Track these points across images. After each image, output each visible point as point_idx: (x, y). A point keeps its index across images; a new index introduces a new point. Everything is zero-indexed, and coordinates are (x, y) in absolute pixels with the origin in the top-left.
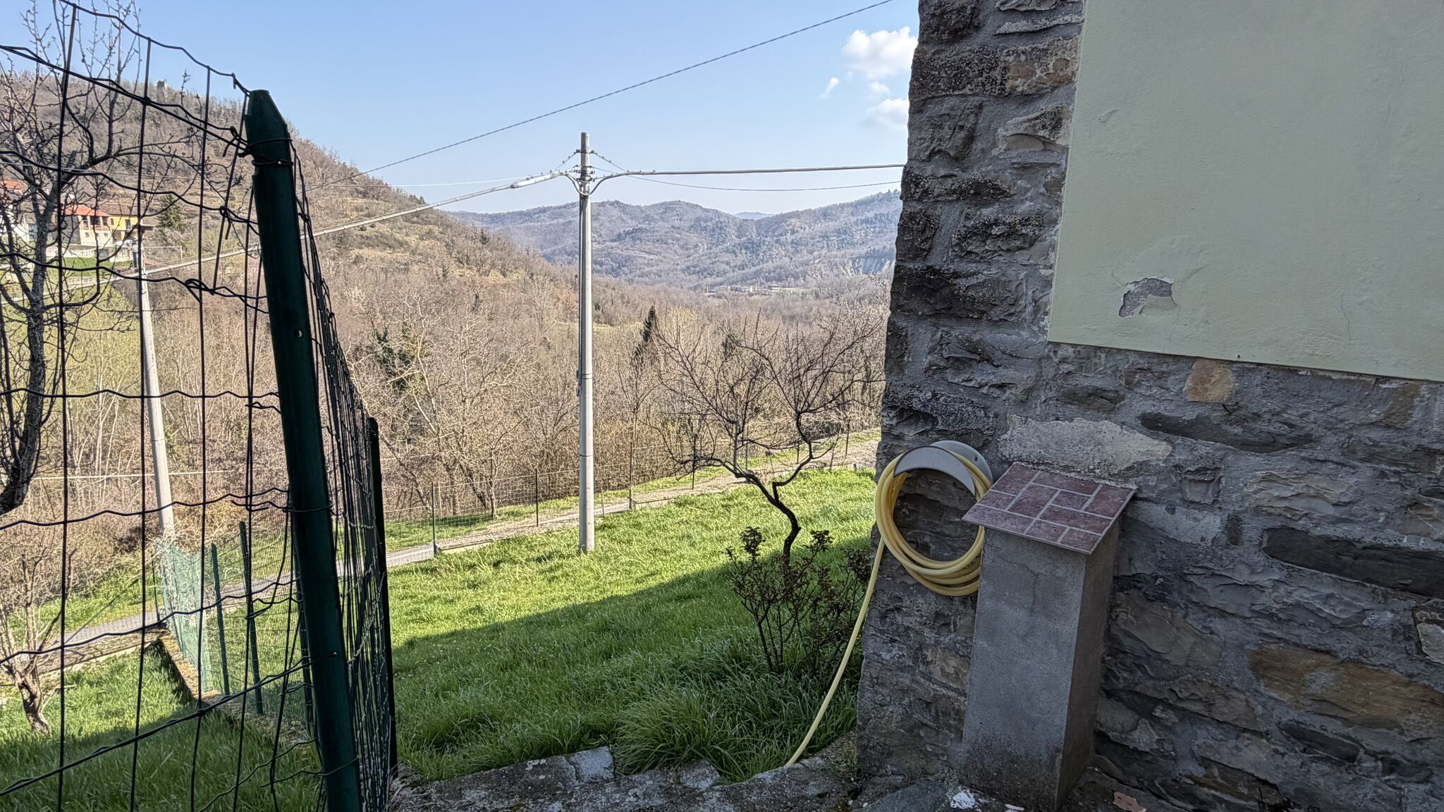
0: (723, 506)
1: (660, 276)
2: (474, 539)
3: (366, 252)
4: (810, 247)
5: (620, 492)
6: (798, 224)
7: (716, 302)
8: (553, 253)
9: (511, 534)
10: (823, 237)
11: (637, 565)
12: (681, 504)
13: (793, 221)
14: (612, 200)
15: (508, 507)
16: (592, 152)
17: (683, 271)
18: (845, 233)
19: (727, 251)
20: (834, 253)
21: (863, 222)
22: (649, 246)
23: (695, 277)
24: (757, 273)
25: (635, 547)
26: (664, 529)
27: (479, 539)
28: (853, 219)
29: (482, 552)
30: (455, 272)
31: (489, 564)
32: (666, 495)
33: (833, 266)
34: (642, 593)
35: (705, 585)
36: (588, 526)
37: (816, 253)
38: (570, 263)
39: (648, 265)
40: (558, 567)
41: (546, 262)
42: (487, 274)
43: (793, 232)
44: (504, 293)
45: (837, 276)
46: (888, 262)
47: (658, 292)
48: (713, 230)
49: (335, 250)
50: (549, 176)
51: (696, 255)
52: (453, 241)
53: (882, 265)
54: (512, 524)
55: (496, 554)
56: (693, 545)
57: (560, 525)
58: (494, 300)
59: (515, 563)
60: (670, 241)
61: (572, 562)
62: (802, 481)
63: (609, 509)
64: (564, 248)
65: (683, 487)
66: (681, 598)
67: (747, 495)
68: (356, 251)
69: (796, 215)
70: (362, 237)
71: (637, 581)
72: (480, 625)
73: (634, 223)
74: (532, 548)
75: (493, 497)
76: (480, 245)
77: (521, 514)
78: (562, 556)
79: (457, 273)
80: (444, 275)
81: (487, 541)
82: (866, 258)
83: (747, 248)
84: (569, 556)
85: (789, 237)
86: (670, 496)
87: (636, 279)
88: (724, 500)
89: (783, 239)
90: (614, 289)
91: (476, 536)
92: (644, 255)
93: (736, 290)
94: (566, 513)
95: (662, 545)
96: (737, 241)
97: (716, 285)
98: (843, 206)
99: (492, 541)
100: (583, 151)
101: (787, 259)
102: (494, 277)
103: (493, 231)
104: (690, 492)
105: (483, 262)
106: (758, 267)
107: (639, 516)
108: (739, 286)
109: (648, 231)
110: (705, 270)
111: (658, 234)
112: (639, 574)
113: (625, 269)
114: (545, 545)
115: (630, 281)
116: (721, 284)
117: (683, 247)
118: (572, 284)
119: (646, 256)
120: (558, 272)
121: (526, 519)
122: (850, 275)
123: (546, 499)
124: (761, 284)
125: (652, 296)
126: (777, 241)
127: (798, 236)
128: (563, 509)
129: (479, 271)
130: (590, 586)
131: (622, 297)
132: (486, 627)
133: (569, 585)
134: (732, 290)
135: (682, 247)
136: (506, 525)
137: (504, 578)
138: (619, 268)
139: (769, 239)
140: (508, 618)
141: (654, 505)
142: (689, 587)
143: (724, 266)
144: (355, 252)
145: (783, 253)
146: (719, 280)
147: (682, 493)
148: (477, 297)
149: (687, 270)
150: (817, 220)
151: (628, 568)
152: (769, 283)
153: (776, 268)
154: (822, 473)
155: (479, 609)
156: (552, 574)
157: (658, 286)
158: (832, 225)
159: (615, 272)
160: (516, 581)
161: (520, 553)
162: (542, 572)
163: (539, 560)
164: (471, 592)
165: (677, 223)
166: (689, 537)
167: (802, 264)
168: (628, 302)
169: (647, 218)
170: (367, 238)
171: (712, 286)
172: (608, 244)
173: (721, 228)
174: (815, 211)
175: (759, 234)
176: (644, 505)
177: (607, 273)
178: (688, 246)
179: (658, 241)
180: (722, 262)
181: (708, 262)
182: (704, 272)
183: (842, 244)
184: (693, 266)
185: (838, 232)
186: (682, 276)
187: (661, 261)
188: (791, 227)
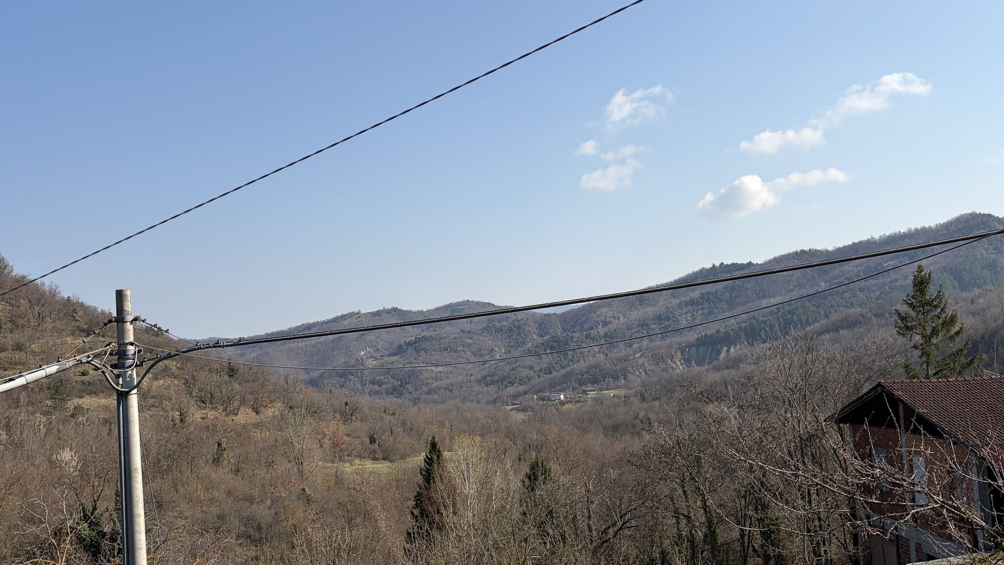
1: (451, 391)
3: (87, 402)
4: (627, 339)
6: (610, 314)
7: (521, 416)
8: (322, 376)
10: (642, 326)
13: (604, 310)
14: (388, 307)
17: (479, 382)
18: (668, 318)
19: (529, 353)
20: (658, 343)
21: (687, 304)
22: (436, 356)
23: (492, 389)
24: (567, 377)
30: (196, 415)
33: (658, 359)
37: (635, 346)
38: (342, 386)
39: (436, 379)
41: (310, 390)
42: (235, 412)
43: (605, 324)
44: (257, 435)
45: (665, 370)
46: (725, 349)
47: (448, 412)
48: (510, 330)
49: (49, 402)
51: (494, 362)
52: (193, 377)
53: (719, 352)
58: (242, 446)
60: (460, 348)
64: (334, 369)
68: (76, 401)
70: (83, 383)
76: (226, 378)
79: (198, 415)
80: (182, 420)
82: (698, 346)
83: (552, 348)
85: (602, 330)
87: (423, 397)
89: (593, 332)
90: (394, 414)
92: (430, 367)
93: (544, 399)
96: (540, 340)
97: (519, 395)
101: (602, 357)
102: (245, 416)
105: (230, 399)
106: (569, 369)
108: (547, 394)
109: (433, 339)
110: (505, 378)
113: (409, 386)
115: (415, 402)
116: (525, 393)
117: (478, 353)
118: (341, 414)
119: (434, 368)
122: (679, 367)
124: (574, 389)
126: (587, 336)
127: (612, 327)
129: (225, 410)
131: (404, 423)
134: (539, 399)
135: (475, 354)
138: (401, 385)
139: (576, 335)
143: (526, 372)
144: (72, 404)
145: (597, 349)
146: (522, 388)
148: (219, 445)
149: (483, 381)
152: (583, 387)
153: (589, 368)
159: (396, 391)
167: (620, 360)
168: (411, 430)
170: (89, 383)
171: (515, 396)
172: (386, 359)
173: (519, 328)
175: (564, 330)
177: (387, 393)
178: (483, 352)
179: (446, 349)
180: (524, 367)
181: (508, 368)
182: (504, 381)
183: (665, 333)
184: (490, 376)
185: (659, 318)
186: (477, 388)
187: (451, 373)
188: (602, 318)
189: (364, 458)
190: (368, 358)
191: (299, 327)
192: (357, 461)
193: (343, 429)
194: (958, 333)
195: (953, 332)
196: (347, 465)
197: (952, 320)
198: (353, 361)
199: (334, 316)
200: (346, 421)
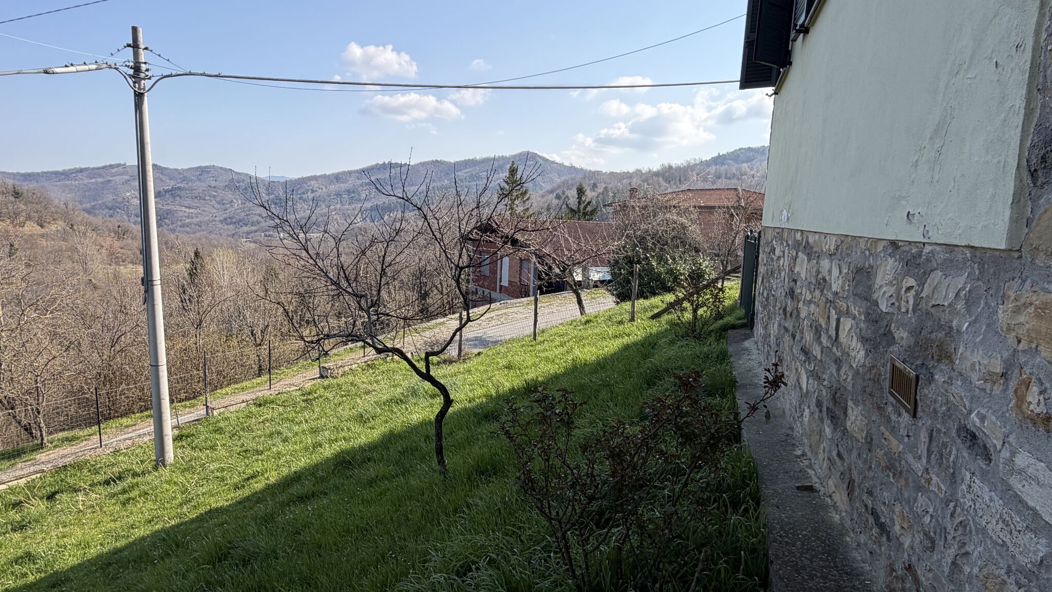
0: (303, 401)
1: (200, 226)
2: (19, 473)
4: (327, 203)
5: (188, 403)
6: (316, 185)
8: (93, 207)
9: (67, 461)
10: (337, 195)
11: (230, 469)
12: (260, 404)
13: (313, 183)
15: (60, 434)
16: (146, 49)
17: (221, 222)
18: (354, 192)
20: (347, 206)
21: (367, 184)
22: (188, 202)
23: (231, 227)
25: (221, 452)
26: (249, 429)
27: (25, 472)
28: (359, 182)
29: (30, 487)
31: (41, 498)
32: (244, 398)
33: (346, 217)
34: (247, 499)
35: (323, 479)
36: (166, 439)
37: (332, 207)
38: (111, 216)
39: (188, 217)
40: (132, 487)
41: (86, 215)
42: (22, 225)
43: (313, 191)
44: (43, 242)
47: (200, 239)
48: (246, 189)
50: (94, 67)
51: (233, 209)
54: (68, 450)
55: (50, 485)
56: (285, 440)
57: (129, 442)
58: (31, 248)
59: (76, 491)
60: (207, 198)
61: (149, 478)
62: (371, 371)
63: (184, 419)
64: (103, 203)
65: (259, 388)
66: (303, 499)
67: (324, 388)
69: (315, 178)
71: (236, 487)
72: (31, 578)
73: (173, 183)
74: (97, 472)
75: (42, 425)
76: (12, 199)
77: (78, 438)
78: (135, 475)
81: (36, 472)
82: (371, 210)
83: (275, 204)
84: (143, 473)
85: (311, 195)
86: (248, 398)
87: (179, 228)
88: (303, 395)
89: (305, 196)
91: (22, 469)
92: (183, 209)
93: (269, 236)
94: (130, 430)
95: (251, 445)
96: (267, 198)
97: (251, 232)
98: (350, 173)
99: (43, 471)
100: (135, 46)
101: (309, 212)
102: (30, 228)
103: (25, 187)
104: (267, 393)
105: (17, 215)
107: (218, 421)
108: (272, 233)
109: (186, 190)
110: (240, 221)
111: (198, 191)
112: (236, 479)
113: (167, 221)
114: (113, 465)
115: (173, 231)
116: (256, 231)
117: (221, 202)
118: (115, 233)
119: (187, 210)
120: (100, 222)
121: (85, 442)
122: (359, 223)
123: (106, 419)
125: (195, 242)
126: (300, 198)
127: (317, 194)
128: (127, 427)
129: (12, 222)
130: (177, 502)
132: (41, 580)
133: (150, 505)
134: (266, 236)
135: (219, 203)
136: (61, 451)
137: (62, 510)
139: (293, 196)
140: (72, 561)
141: (232, 409)
142: (307, 486)
143: (256, 218)
145: (306, 207)
146: (253, 228)
147: (260, 394)
148: (12, 245)
149: (224, 221)
150: (331, 183)
151: (218, 474)
153: (301, 218)
154: (386, 362)
155: (29, 557)
156: (126, 496)
157: (198, 235)
158: (343, 186)
160: (80, 511)
161: (83, 479)
162: (113, 496)
163: (107, 483)
164: (17, 536)
165: (213, 183)
166: (279, 433)
167: (322, 215)
168: (172, 247)
169: (184, 179)
171: (248, 233)
173: (252, 188)
174: (329, 175)
175: (285, 193)
176: (222, 410)
178: (224, 202)
179: (196, 197)
180: (255, 214)
181: (243, 214)
182: (239, 222)
183: (352, 201)
184: (230, 218)
185: (349, 192)
186: (221, 225)
187: (200, 214)
188: (311, 188)
189: (136, 264)
190: (132, 198)
191: (73, 170)
192: (130, 266)
193: (117, 244)
194: (527, 199)
195: (525, 199)
196: (122, 267)
197: (526, 192)
198: (120, 200)
199: (103, 165)
200: (119, 238)
